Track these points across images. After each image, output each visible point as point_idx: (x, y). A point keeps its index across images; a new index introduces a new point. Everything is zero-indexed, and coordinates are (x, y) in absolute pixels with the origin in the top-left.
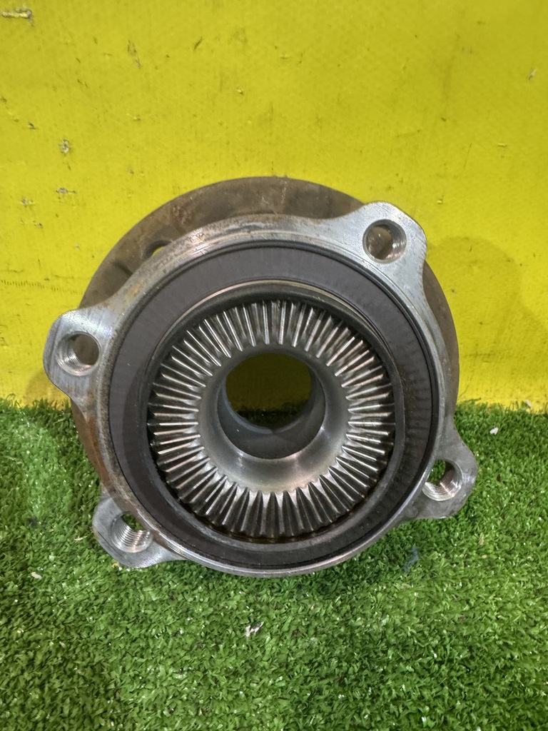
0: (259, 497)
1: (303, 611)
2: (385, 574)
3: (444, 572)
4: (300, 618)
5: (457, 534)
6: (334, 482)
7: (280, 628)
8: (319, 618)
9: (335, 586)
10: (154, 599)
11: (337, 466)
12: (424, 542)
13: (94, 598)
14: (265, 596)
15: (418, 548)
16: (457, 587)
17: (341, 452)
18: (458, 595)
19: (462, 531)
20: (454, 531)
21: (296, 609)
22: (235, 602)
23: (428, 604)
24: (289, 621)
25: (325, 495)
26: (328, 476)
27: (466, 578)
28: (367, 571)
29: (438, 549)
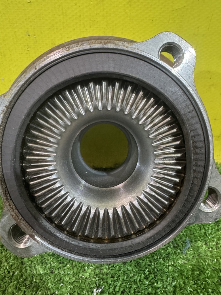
0: (97, 212)
1: (127, 278)
2: (172, 255)
3: (205, 253)
4: (126, 283)
5: (210, 231)
6: (147, 201)
7: (114, 289)
8: (136, 283)
9: (144, 262)
10: (41, 273)
11: (148, 190)
12: (192, 236)
13: (8, 273)
14: (105, 270)
15: (190, 239)
16: (214, 262)
17: (150, 180)
18: (214, 266)
19: (212, 229)
20: (208, 229)
21: (123, 277)
22: (88, 274)
23: (198, 273)
24: (119, 285)
25: (140, 209)
26: (142, 197)
27: (218, 256)
28: (162, 253)
29: (200, 240)
